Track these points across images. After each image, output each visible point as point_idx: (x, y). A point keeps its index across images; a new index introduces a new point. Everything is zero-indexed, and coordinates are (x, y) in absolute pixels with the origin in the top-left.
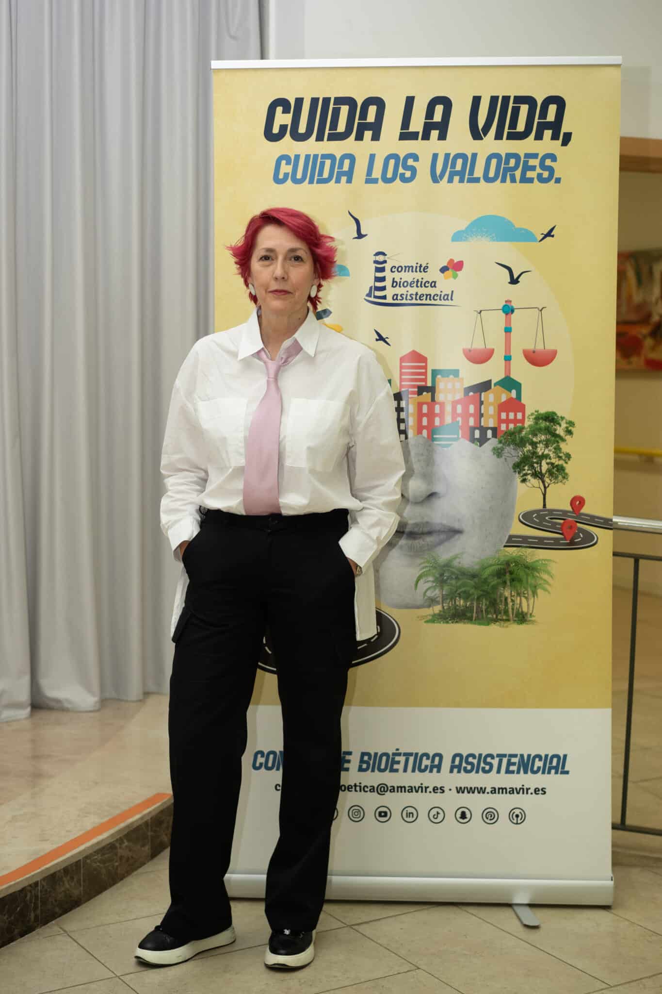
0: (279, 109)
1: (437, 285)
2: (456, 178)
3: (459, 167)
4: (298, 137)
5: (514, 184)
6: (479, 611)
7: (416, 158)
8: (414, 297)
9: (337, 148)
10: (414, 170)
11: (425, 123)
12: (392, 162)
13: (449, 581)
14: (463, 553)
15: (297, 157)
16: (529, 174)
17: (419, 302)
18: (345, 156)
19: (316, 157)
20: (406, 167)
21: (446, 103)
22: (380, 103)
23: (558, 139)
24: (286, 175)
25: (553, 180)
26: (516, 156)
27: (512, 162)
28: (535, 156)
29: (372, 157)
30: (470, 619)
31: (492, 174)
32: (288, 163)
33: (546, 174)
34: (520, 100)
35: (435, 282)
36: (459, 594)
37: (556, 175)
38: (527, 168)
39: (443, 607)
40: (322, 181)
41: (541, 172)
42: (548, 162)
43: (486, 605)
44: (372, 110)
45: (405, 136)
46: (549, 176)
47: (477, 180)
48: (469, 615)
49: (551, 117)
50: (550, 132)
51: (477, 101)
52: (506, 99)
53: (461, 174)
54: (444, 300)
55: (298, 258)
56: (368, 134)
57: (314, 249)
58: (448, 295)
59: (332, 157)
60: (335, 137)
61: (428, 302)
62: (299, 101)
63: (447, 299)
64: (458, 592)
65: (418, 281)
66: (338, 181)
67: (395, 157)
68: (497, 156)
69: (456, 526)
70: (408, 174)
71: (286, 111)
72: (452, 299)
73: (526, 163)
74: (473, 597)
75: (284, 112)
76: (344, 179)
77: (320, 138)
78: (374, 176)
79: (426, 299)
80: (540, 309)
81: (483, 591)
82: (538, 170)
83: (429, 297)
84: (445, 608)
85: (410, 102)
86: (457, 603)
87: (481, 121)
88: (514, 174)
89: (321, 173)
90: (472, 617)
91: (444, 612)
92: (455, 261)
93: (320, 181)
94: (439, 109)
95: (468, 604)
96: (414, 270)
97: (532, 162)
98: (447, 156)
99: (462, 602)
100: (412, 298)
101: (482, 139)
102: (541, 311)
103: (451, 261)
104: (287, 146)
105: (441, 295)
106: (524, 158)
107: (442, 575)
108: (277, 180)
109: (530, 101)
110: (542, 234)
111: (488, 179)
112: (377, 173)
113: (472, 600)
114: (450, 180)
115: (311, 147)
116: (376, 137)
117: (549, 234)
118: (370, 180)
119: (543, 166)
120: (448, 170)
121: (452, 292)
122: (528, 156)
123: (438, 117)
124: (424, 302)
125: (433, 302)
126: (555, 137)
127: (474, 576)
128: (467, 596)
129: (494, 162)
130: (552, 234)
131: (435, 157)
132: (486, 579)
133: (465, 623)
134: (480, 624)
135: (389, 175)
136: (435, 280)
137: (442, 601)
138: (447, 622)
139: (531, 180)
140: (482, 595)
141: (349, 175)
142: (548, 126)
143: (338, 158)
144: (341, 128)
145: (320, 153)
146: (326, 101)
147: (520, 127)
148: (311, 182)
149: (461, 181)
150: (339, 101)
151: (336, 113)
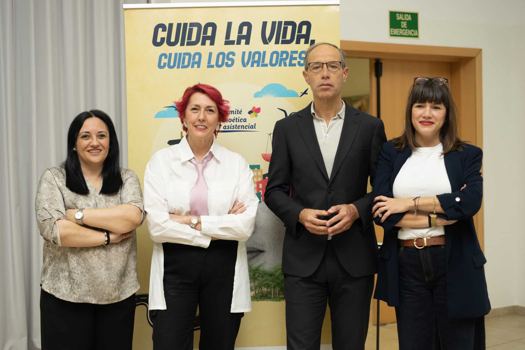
0: (160, 29)
1: (247, 121)
2: (255, 65)
3: (256, 58)
4: (171, 44)
5: (286, 67)
6: (275, 293)
7: (233, 54)
8: (235, 127)
9: (192, 49)
10: (233, 61)
11: (238, 36)
12: (221, 57)
13: (258, 278)
14: (265, 263)
15: (170, 54)
16: (294, 62)
17: (238, 130)
18: (196, 54)
19: (180, 54)
20: (229, 59)
21: (249, 25)
22: (214, 26)
23: (308, 43)
24: (165, 64)
26: (286, 53)
27: (284, 56)
28: (296, 52)
29: (211, 54)
30: (270, 298)
31: (274, 62)
32: (166, 58)
33: (302, 62)
34: (287, 23)
35: (246, 119)
36: (264, 285)
38: (292, 58)
39: (256, 293)
40: (184, 67)
41: (299, 60)
42: (303, 55)
43: (278, 290)
44: (210, 29)
45: (228, 42)
47: (266, 65)
48: (269, 296)
49: (304, 32)
50: (304, 39)
51: (265, 24)
52: (280, 23)
53: (258, 62)
54: (251, 128)
55: (211, 110)
56: (208, 42)
58: (253, 126)
59: (189, 54)
60: (190, 44)
61: (242, 129)
62: (171, 25)
63: (253, 128)
64: (263, 284)
65: (237, 119)
66: (193, 67)
67: (223, 53)
68: (276, 52)
69: (261, 248)
70: (230, 63)
71: (164, 30)
72: (255, 128)
73: (292, 56)
74: (271, 286)
75: (163, 31)
76: (196, 66)
77: (182, 44)
78: (212, 64)
79: (241, 128)
81: (277, 283)
82: (298, 60)
83: (243, 127)
84: (257, 293)
85: (229, 25)
86: (263, 290)
87: (267, 35)
88: (286, 62)
89: (183, 62)
90: (271, 297)
91: (256, 295)
92: (256, 108)
93: (182, 67)
94: (245, 29)
95: (269, 290)
96: (234, 113)
97: (295, 55)
98: (250, 53)
99: (265, 289)
100: (234, 128)
101: (268, 44)
103: (254, 108)
104: (165, 48)
105: (249, 126)
106: (291, 53)
107: (254, 275)
108: (160, 67)
109: (293, 24)
110: (301, 93)
111: (272, 65)
112: (213, 62)
113: (271, 288)
114: (252, 66)
115: (178, 49)
116: (212, 43)
117: (305, 93)
118: (210, 66)
119: (300, 57)
120: (251, 60)
121: (255, 124)
122: (293, 52)
123: (245, 32)
124: (240, 130)
125: (245, 130)
127: (271, 275)
128: (268, 286)
129: (275, 55)
130: (307, 93)
131: (244, 53)
132: (278, 276)
133: (267, 301)
134: (275, 301)
135: (220, 63)
136: (245, 118)
137: (255, 289)
138: (258, 301)
139: (294, 65)
140: (276, 285)
141: (199, 63)
142: (303, 36)
143: (192, 54)
144: (194, 39)
145: (183, 52)
146: (185, 25)
147: (288, 37)
148: (178, 67)
149: (258, 66)
150: (192, 25)
151: (191, 31)
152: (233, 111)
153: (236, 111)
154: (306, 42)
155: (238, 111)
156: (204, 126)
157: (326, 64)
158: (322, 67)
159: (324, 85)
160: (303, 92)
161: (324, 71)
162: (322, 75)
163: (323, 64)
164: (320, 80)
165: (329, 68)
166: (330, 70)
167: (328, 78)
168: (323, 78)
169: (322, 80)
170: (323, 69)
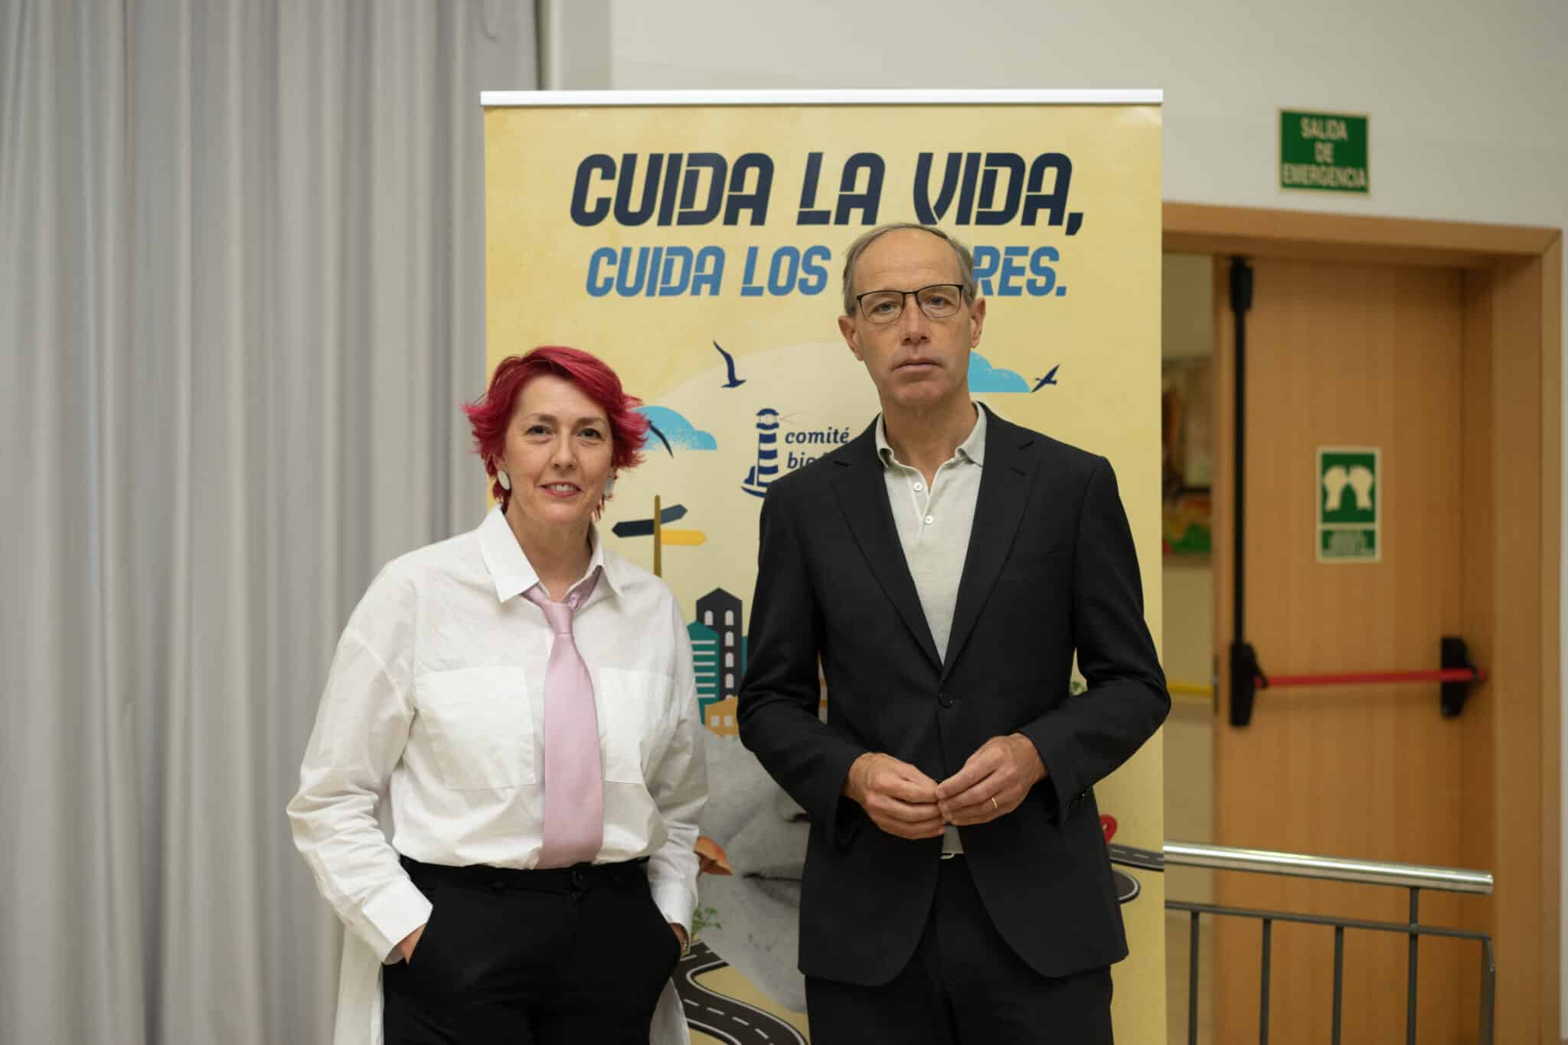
0: (596, 173)
4: (627, 219)
7: (825, 253)
9: (694, 237)
10: (822, 274)
11: (841, 197)
12: (786, 261)
15: (627, 252)
16: (1015, 281)
18: (706, 251)
19: (658, 251)
20: (809, 269)
21: (875, 163)
22: (765, 164)
23: (1060, 223)
24: (608, 282)
25: (1054, 291)
26: (992, 252)
28: (1022, 251)
29: (753, 252)
32: (612, 261)
33: (1041, 281)
34: (996, 159)
37: (1058, 283)
38: (1010, 270)
40: (667, 292)
41: (1034, 276)
42: (1045, 261)
44: (752, 175)
45: (810, 216)
46: (1046, 285)
49: (1048, 187)
50: (1048, 211)
51: (925, 160)
52: (974, 158)
55: (591, 433)
56: (746, 214)
57: (615, 417)
59: (685, 252)
60: (690, 219)
62: (630, 160)
66: (696, 291)
67: (791, 251)
70: (813, 280)
71: (608, 175)
73: (1008, 262)
75: (604, 177)
76: (706, 288)
77: (664, 220)
78: (756, 283)
82: (1029, 274)
85: (814, 162)
87: (934, 195)
88: (990, 281)
89: (667, 278)
93: (664, 292)
94: (863, 174)
96: (825, 439)
97: (1018, 261)
104: (610, 232)
106: (1006, 254)
108: (593, 290)
109: (1012, 161)
110: (1038, 379)
112: (761, 278)
115: (651, 234)
116: (758, 219)
117: (1048, 379)
118: (750, 291)
119: (1036, 268)
122: (1013, 251)
123: (861, 187)
130: (1053, 379)
135: (782, 281)
139: (1017, 291)
141: (715, 282)
142: (1044, 202)
143: (696, 253)
144: (701, 203)
145: (665, 244)
146: (675, 159)
147: (999, 204)
148: (651, 292)
150: (697, 159)
151: (692, 179)
152: (822, 434)
153: (829, 435)
154: (1055, 220)
155: (836, 433)
156: (570, 484)
157: (915, 293)
158: (904, 306)
159: (909, 362)
160: (1043, 376)
161: (908, 318)
162: (904, 332)
163: (904, 294)
164: (898, 346)
165: (926, 307)
166: (928, 314)
167: (924, 340)
168: (907, 341)
169: (904, 348)
170: (904, 312)
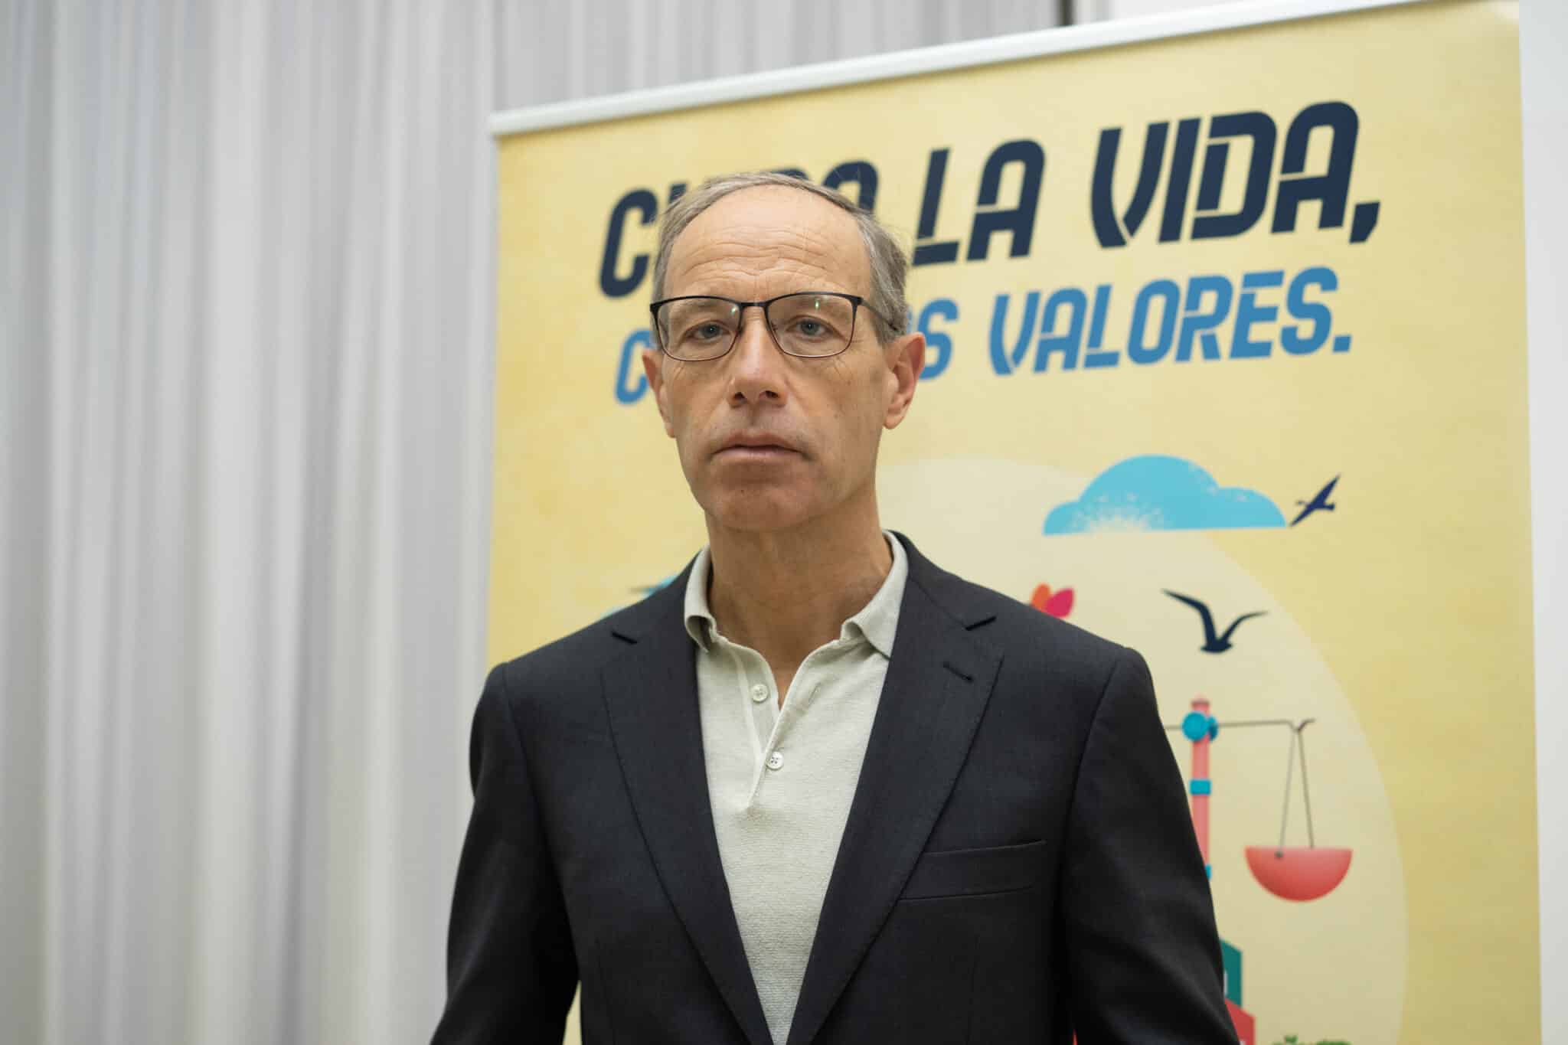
0: (633, 217)
2: (1057, 358)
3: (1063, 327)
5: (1212, 364)
7: (949, 309)
10: (946, 345)
11: (978, 217)
16: (1259, 332)
21: (1031, 156)
22: (865, 178)
23: (1340, 224)
25: (1329, 344)
26: (1221, 285)
27: (1208, 302)
28: (1273, 279)
31: (1150, 339)
33: (1306, 329)
34: (1225, 125)
37: (1336, 330)
38: (1251, 314)
41: (1290, 322)
42: (1312, 294)
46: (1315, 334)
47: (1111, 359)
49: (1316, 162)
50: (1316, 205)
51: (1110, 141)
52: (1189, 127)
53: (1069, 345)
62: (677, 191)
68: (1166, 288)
70: (936, 356)
71: (648, 218)
73: (1247, 300)
75: (643, 222)
80: (1297, 724)
82: (1285, 319)
85: (938, 164)
87: (1122, 199)
88: (1214, 335)
92: (1054, 590)
94: (1012, 176)
97: (1266, 297)
98: (1033, 299)
101: (1124, 243)
102: (1300, 729)
103: (1044, 588)
106: (1243, 287)
108: (623, 395)
109: (1255, 125)
110: (1300, 503)
111: (1140, 355)
114: (1041, 365)
117: (1320, 502)
119: (1297, 306)
120: (1036, 336)
122: (1254, 280)
123: (1009, 196)
126: (1330, 218)
129: (1157, 304)
130: (1329, 501)
131: (1002, 304)
139: (1263, 350)
142: (1310, 189)
147: (1232, 201)
149: (1070, 364)
154: (1330, 220)
157: (765, 306)
158: (740, 330)
159: (745, 443)
160: (1310, 496)
161: (748, 354)
162: (734, 382)
163: (744, 306)
164: (723, 409)
165: (783, 336)
166: (787, 350)
167: (773, 401)
168: (740, 400)
169: (733, 414)
170: (740, 341)
